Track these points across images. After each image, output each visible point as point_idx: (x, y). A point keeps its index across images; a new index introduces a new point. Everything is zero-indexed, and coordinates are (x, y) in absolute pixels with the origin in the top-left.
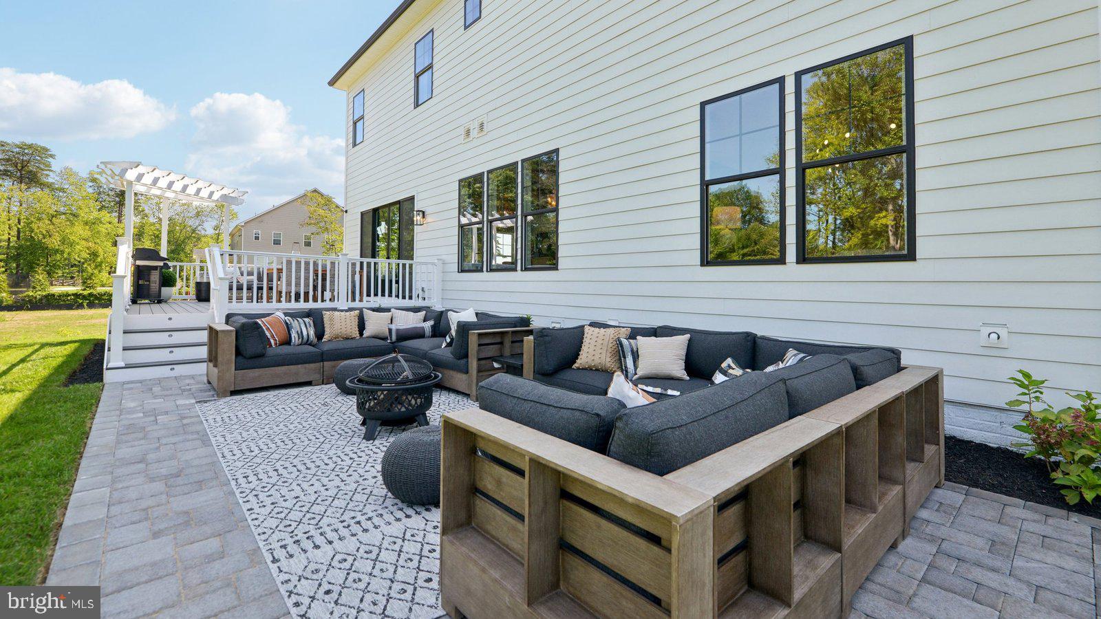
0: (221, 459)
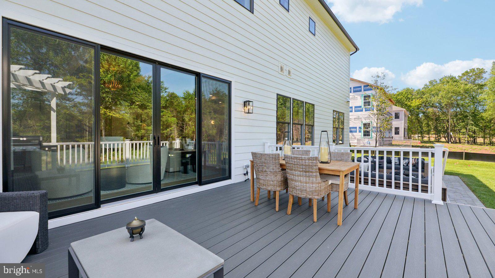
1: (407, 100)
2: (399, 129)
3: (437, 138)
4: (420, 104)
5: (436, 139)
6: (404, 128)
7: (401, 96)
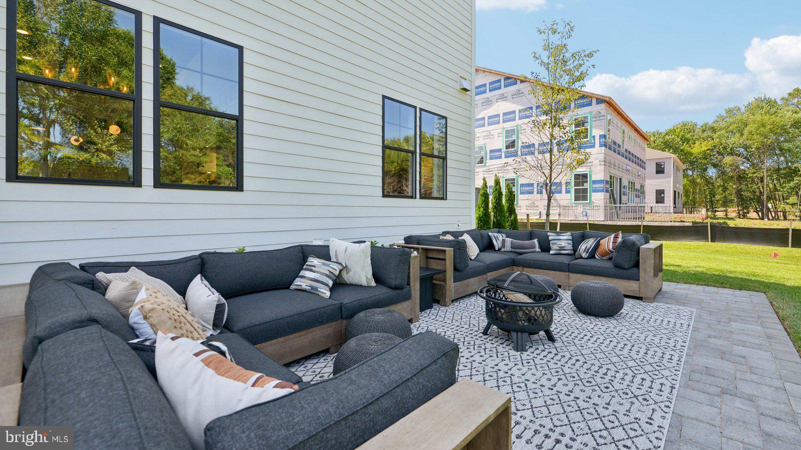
0: (677, 387)
1: (683, 143)
2: (663, 193)
3: (741, 212)
4: (708, 150)
5: (739, 213)
6: (675, 192)
7: (673, 136)
